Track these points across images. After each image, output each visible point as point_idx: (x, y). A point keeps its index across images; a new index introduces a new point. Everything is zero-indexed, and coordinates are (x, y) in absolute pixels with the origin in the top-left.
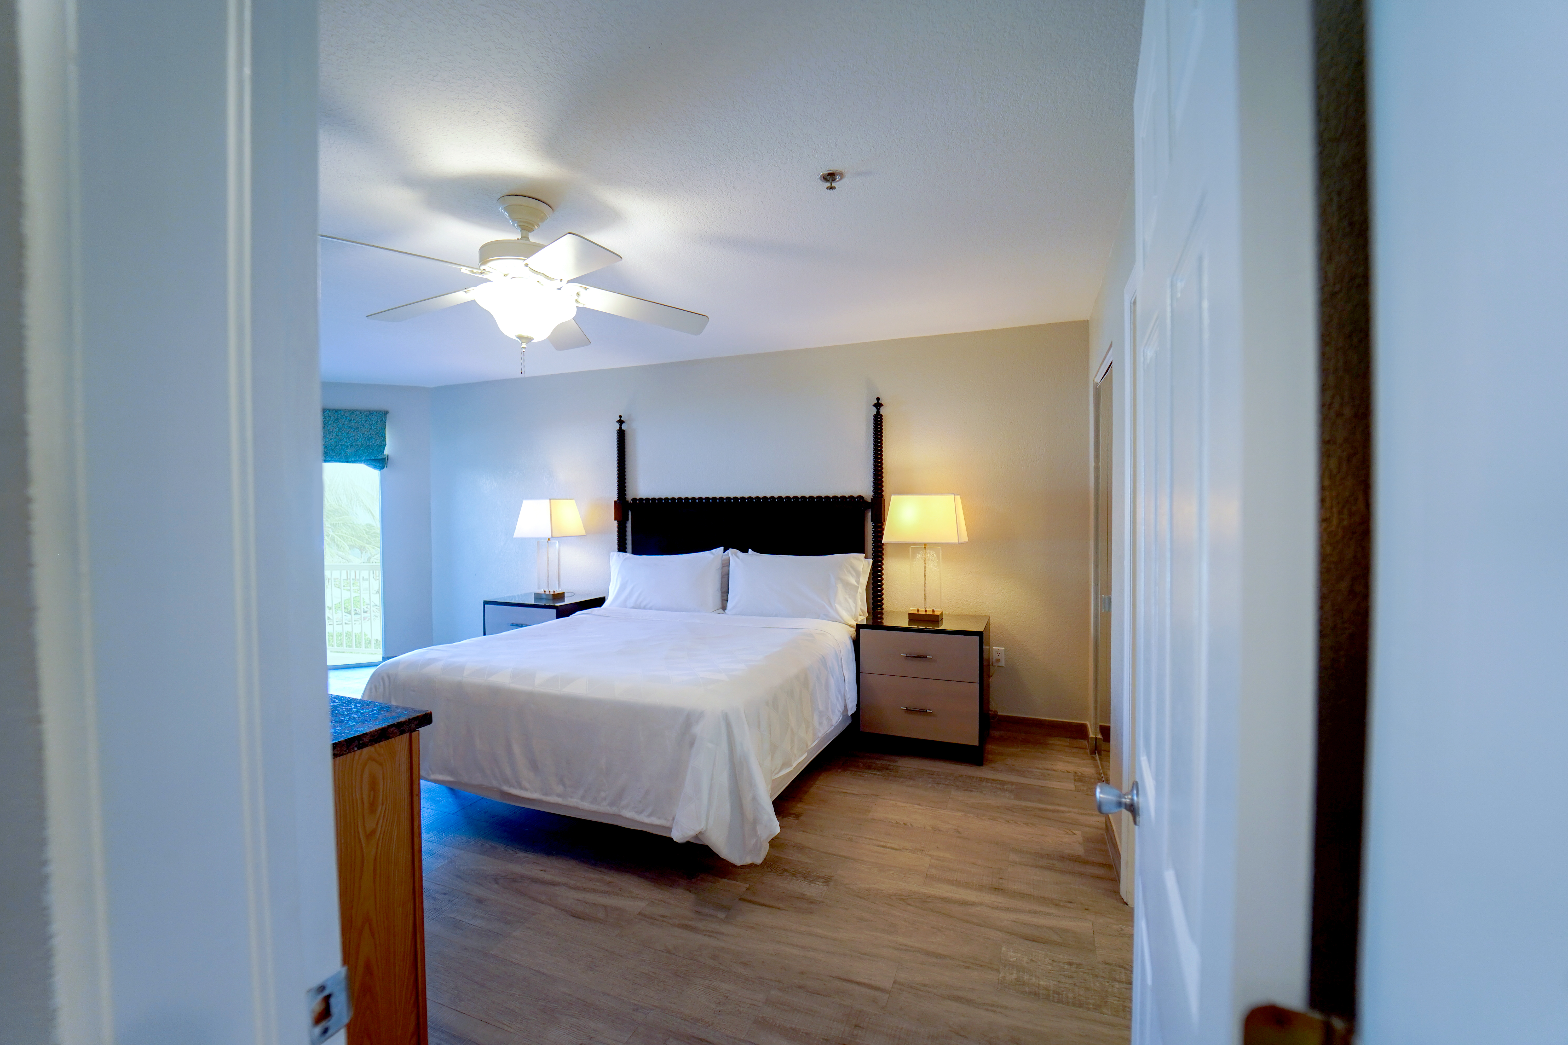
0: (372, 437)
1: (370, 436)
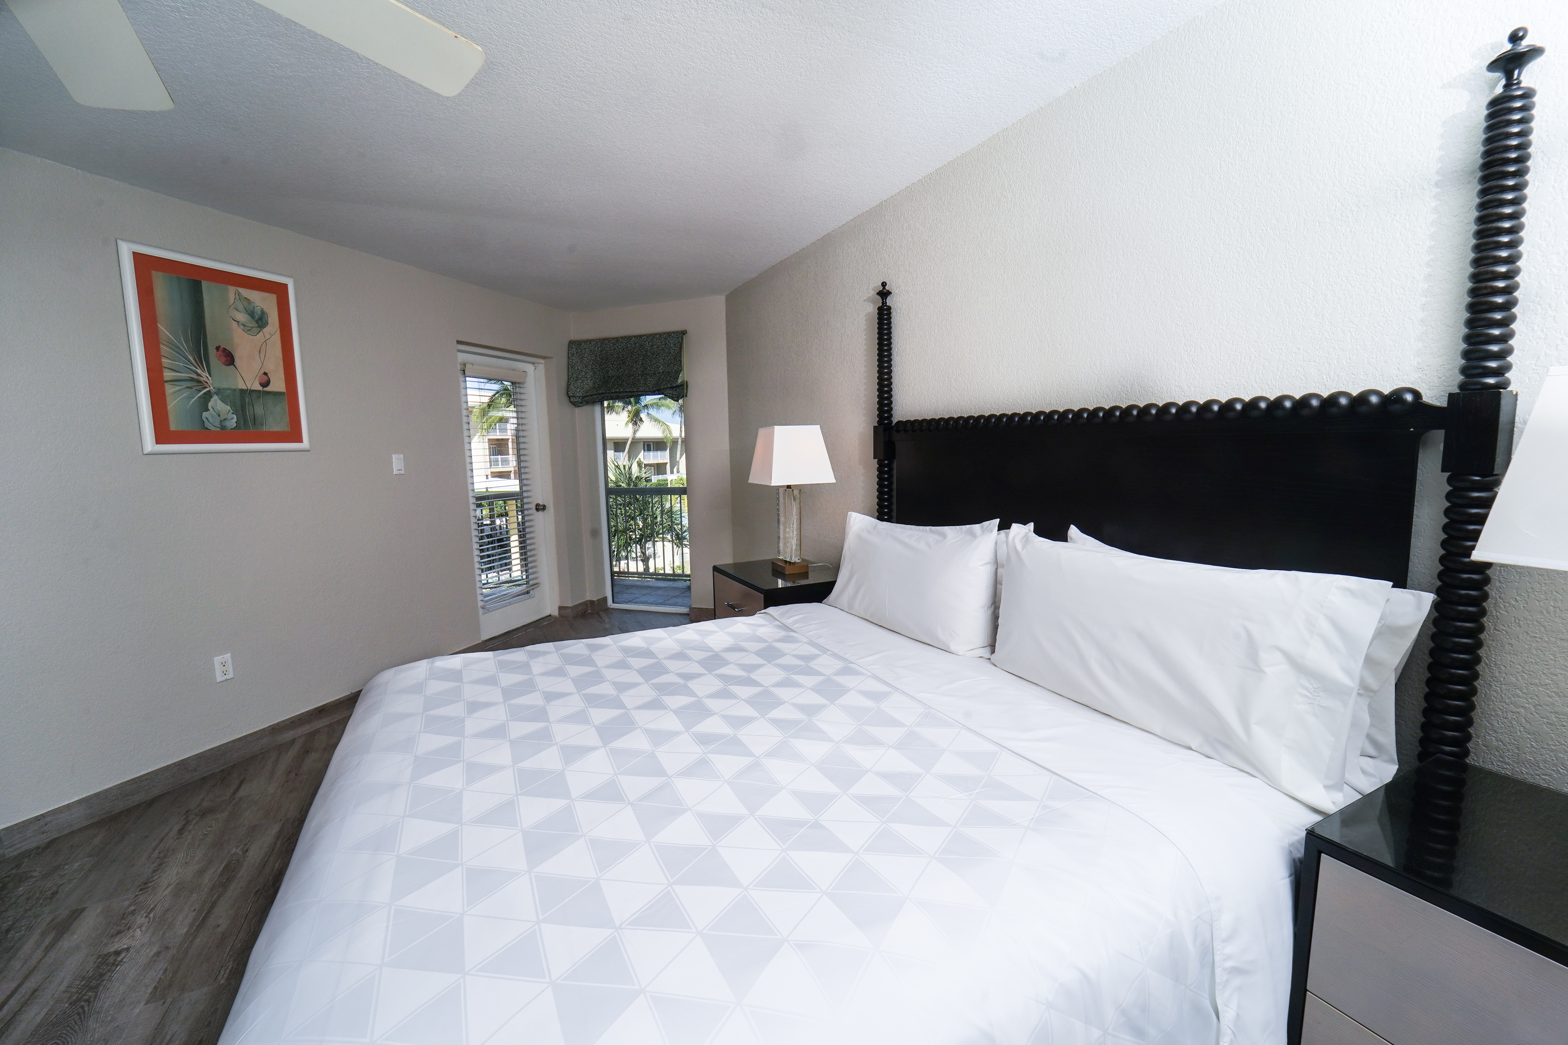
0: (671, 362)
1: (669, 362)
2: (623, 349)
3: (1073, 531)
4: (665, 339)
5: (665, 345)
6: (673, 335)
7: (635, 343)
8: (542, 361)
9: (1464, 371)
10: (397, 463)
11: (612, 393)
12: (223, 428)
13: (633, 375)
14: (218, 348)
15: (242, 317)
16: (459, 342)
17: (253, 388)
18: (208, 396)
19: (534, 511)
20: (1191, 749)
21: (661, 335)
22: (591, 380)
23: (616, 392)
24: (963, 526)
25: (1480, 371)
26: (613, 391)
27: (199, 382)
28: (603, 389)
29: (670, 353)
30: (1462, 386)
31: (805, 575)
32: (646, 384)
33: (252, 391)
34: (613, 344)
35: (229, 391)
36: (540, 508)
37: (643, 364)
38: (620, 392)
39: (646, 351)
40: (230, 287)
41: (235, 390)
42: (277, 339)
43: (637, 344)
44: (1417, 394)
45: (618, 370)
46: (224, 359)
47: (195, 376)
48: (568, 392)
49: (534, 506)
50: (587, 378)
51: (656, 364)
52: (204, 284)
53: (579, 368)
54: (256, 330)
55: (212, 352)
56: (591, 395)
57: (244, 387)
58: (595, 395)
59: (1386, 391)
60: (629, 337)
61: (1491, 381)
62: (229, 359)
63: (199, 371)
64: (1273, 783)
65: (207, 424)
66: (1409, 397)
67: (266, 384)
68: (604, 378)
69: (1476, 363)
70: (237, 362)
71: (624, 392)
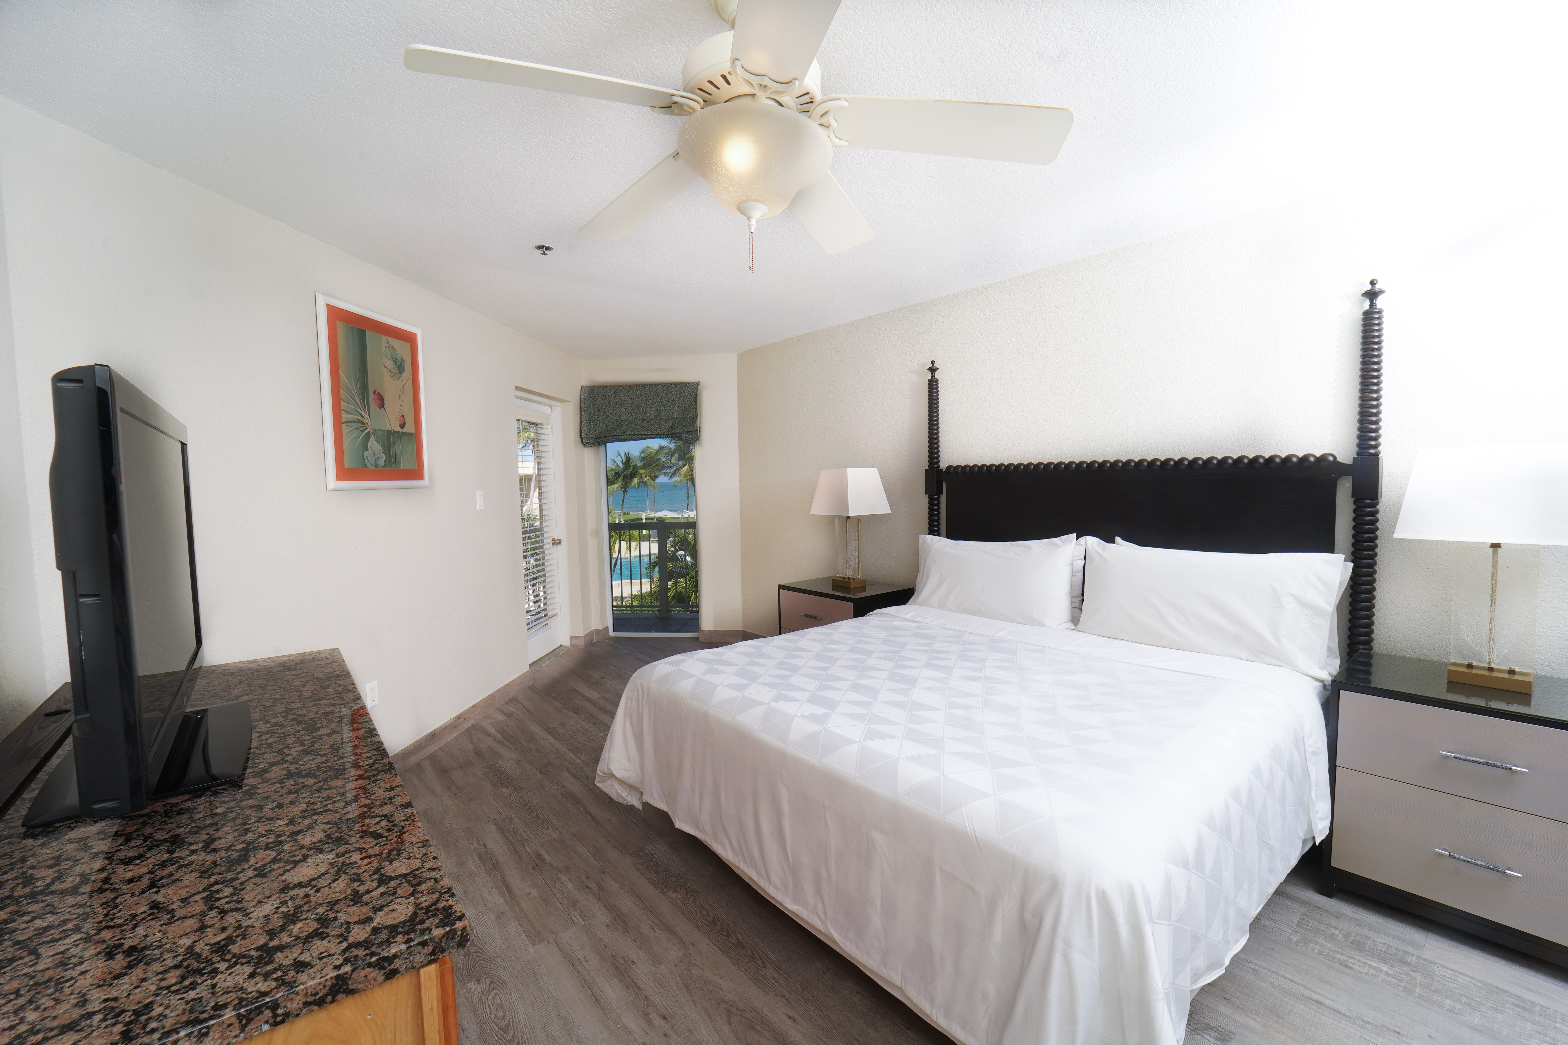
2: (638, 396)
3: (1118, 539)
4: (680, 388)
5: (680, 394)
6: (688, 385)
7: (650, 392)
8: (559, 404)
9: (1359, 446)
10: (479, 502)
11: (627, 435)
12: (377, 466)
13: (646, 420)
14: (375, 392)
15: (390, 364)
16: (517, 388)
17: (395, 430)
18: (368, 436)
19: (551, 545)
20: (1242, 659)
21: (676, 385)
22: (603, 423)
23: (630, 435)
24: (1043, 540)
25: (1367, 446)
26: (628, 434)
27: (363, 423)
28: (617, 432)
29: (684, 401)
30: (1358, 454)
31: (863, 588)
32: (660, 428)
33: (395, 432)
34: (628, 391)
35: (381, 432)
36: (556, 542)
37: (657, 410)
38: (634, 435)
39: (661, 398)
40: (383, 336)
41: (384, 431)
42: (410, 383)
43: (652, 392)
44: (1335, 457)
45: (631, 415)
46: (378, 402)
47: (360, 418)
48: (581, 433)
49: (551, 542)
50: (599, 421)
51: (670, 410)
52: (368, 333)
53: (592, 411)
54: (397, 375)
55: (371, 396)
56: (604, 437)
57: (390, 429)
58: (609, 436)
59: (1318, 455)
60: (644, 385)
61: (1373, 451)
62: (381, 402)
63: (363, 413)
64: (1295, 668)
65: (367, 463)
66: (1331, 458)
67: (402, 426)
68: (617, 421)
69: (1365, 442)
70: (386, 406)
71: (638, 435)
